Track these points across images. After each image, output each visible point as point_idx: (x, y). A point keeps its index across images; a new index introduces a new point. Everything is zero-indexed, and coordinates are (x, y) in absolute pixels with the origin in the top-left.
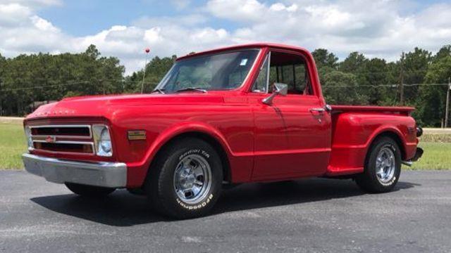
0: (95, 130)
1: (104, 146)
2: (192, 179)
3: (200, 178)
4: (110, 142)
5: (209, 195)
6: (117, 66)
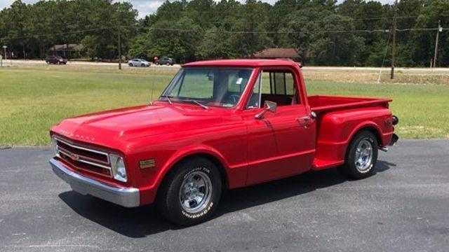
0: (112, 158)
1: (120, 173)
2: (195, 192)
3: (202, 190)
4: (124, 169)
5: (209, 203)
6: (130, 10)
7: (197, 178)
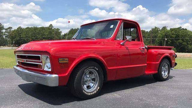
0: (43, 57)
2: (90, 80)
3: (93, 80)
4: (50, 64)
5: (97, 87)
6: (59, 31)
7: (91, 73)
